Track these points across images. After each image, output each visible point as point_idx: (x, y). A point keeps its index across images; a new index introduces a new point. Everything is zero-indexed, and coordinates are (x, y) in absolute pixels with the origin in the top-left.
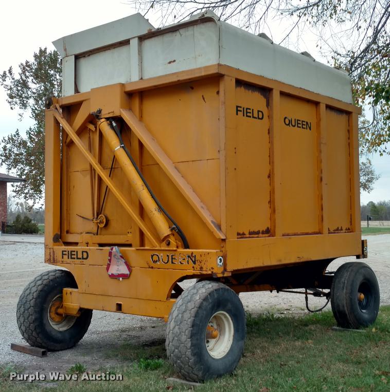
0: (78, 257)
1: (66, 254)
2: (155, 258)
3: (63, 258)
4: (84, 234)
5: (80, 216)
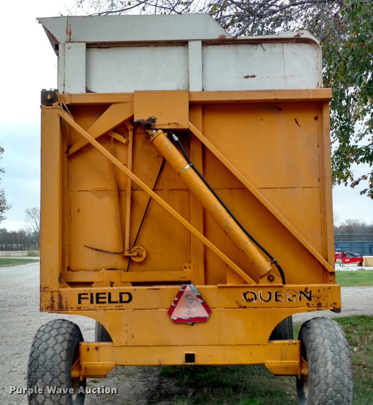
0: (112, 300)
1: (87, 298)
2: (249, 296)
3: (80, 302)
4: (103, 270)
5: (92, 248)
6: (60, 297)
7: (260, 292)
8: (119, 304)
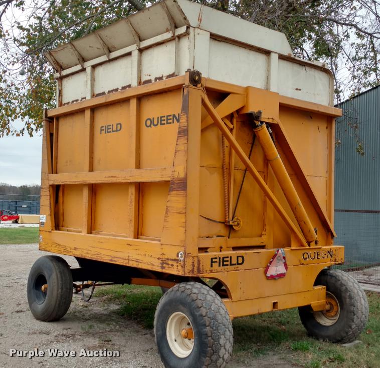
0: (232, 263)
2: (306, 256)
4: (215, 238)
5: (205, 218)
6: (199, 261)
7: (310, 252)
8: (236, 266)
